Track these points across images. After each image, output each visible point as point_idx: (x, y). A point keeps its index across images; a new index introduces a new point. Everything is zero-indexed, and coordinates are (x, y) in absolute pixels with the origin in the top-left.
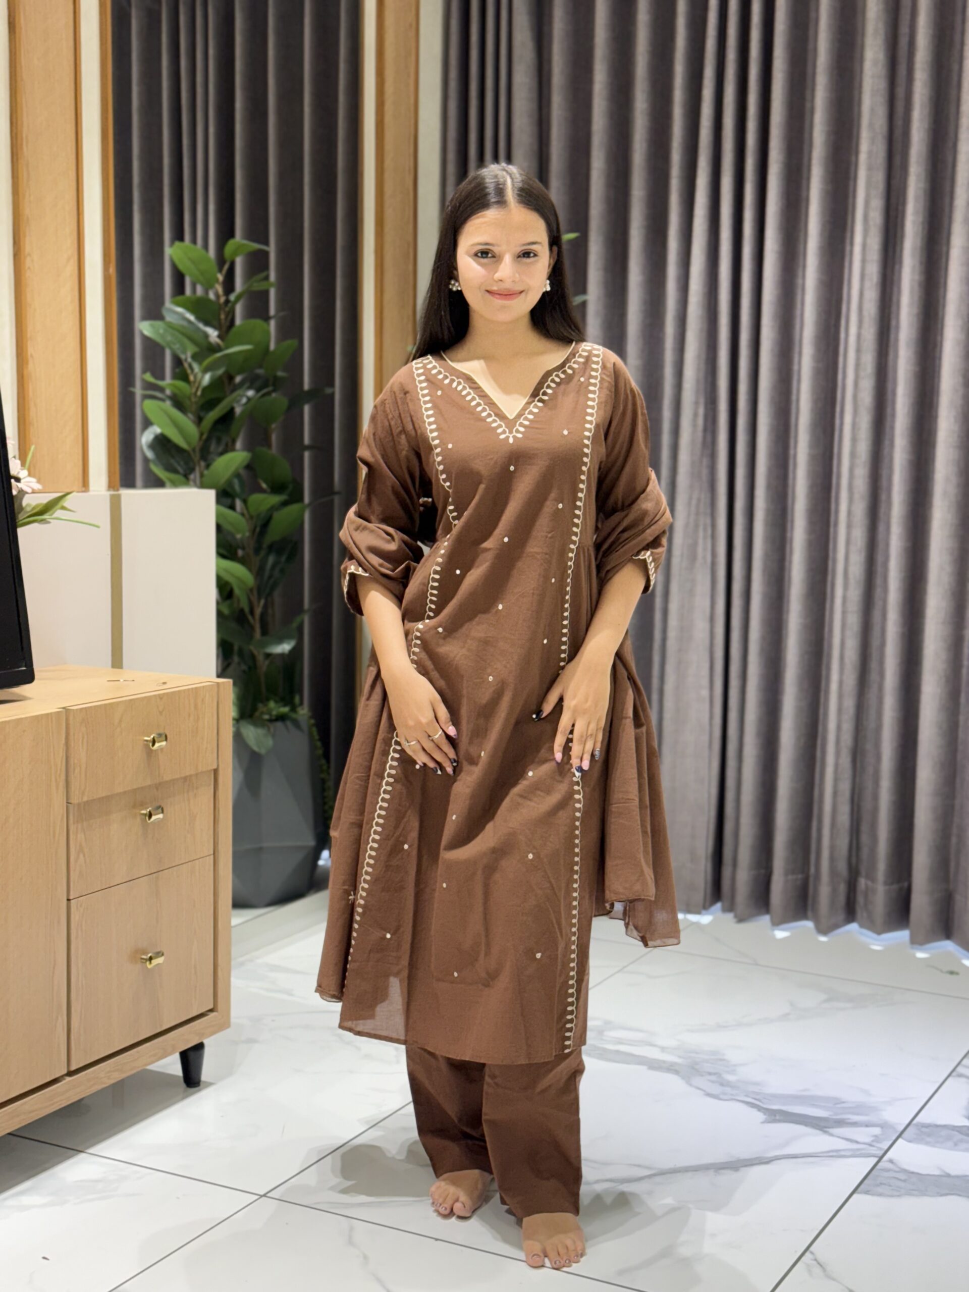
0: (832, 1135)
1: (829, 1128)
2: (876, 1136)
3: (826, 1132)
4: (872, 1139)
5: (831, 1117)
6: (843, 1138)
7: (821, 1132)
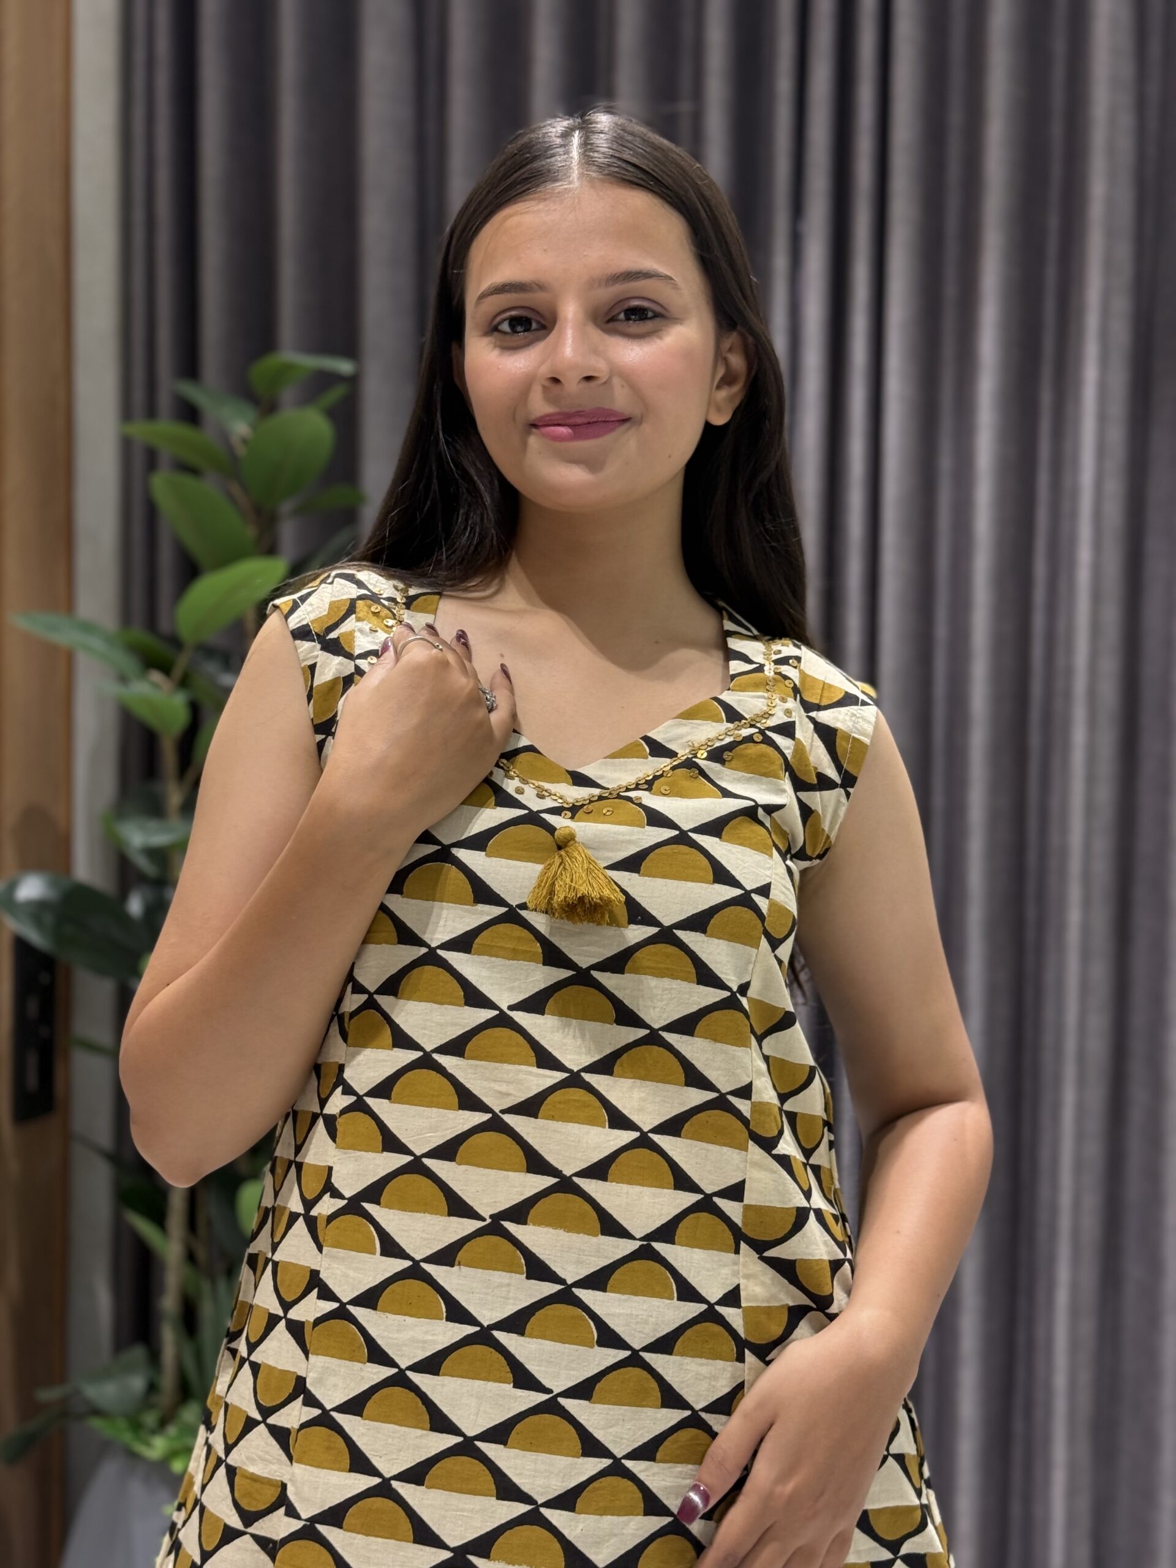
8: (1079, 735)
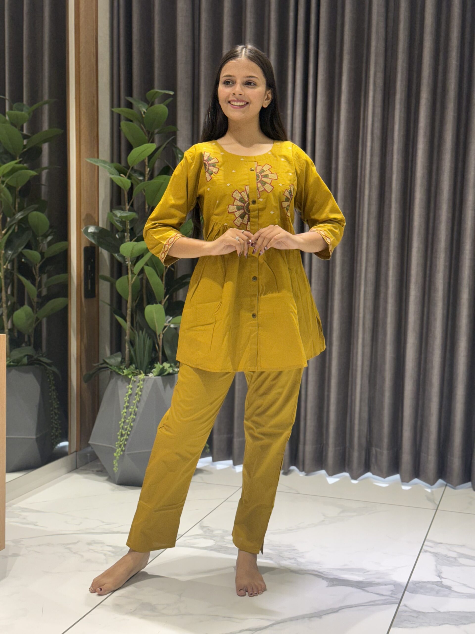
0: (368, 592)
1: (365, 587)
2: (392, 591)
3: (364, 590)
4: (390, 593)
5: (364, 581)
6: (374, 593)
7: (361, 590)
8: (367, 192)
